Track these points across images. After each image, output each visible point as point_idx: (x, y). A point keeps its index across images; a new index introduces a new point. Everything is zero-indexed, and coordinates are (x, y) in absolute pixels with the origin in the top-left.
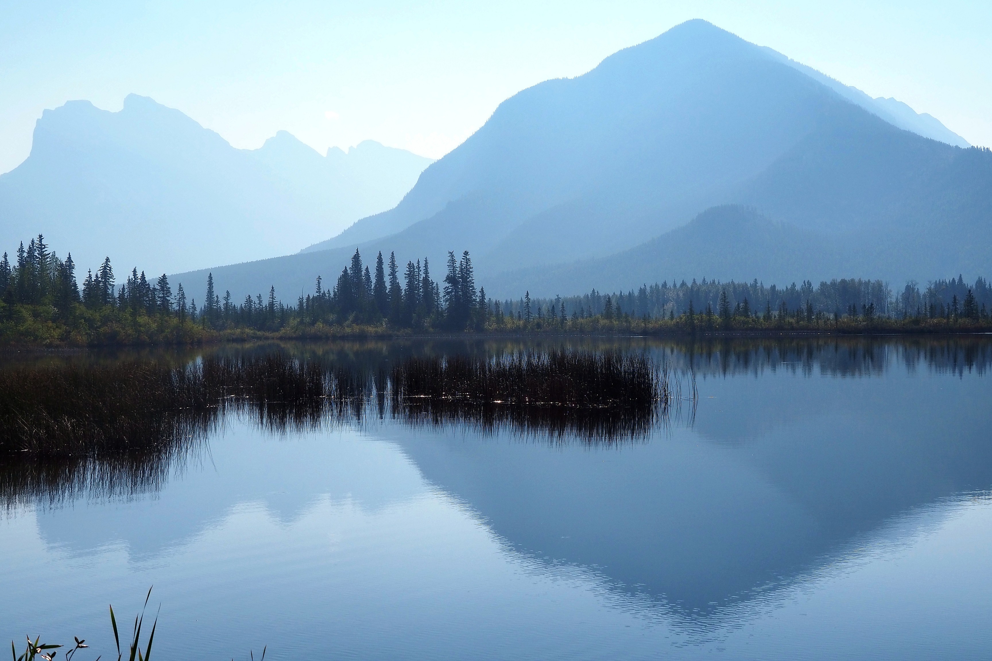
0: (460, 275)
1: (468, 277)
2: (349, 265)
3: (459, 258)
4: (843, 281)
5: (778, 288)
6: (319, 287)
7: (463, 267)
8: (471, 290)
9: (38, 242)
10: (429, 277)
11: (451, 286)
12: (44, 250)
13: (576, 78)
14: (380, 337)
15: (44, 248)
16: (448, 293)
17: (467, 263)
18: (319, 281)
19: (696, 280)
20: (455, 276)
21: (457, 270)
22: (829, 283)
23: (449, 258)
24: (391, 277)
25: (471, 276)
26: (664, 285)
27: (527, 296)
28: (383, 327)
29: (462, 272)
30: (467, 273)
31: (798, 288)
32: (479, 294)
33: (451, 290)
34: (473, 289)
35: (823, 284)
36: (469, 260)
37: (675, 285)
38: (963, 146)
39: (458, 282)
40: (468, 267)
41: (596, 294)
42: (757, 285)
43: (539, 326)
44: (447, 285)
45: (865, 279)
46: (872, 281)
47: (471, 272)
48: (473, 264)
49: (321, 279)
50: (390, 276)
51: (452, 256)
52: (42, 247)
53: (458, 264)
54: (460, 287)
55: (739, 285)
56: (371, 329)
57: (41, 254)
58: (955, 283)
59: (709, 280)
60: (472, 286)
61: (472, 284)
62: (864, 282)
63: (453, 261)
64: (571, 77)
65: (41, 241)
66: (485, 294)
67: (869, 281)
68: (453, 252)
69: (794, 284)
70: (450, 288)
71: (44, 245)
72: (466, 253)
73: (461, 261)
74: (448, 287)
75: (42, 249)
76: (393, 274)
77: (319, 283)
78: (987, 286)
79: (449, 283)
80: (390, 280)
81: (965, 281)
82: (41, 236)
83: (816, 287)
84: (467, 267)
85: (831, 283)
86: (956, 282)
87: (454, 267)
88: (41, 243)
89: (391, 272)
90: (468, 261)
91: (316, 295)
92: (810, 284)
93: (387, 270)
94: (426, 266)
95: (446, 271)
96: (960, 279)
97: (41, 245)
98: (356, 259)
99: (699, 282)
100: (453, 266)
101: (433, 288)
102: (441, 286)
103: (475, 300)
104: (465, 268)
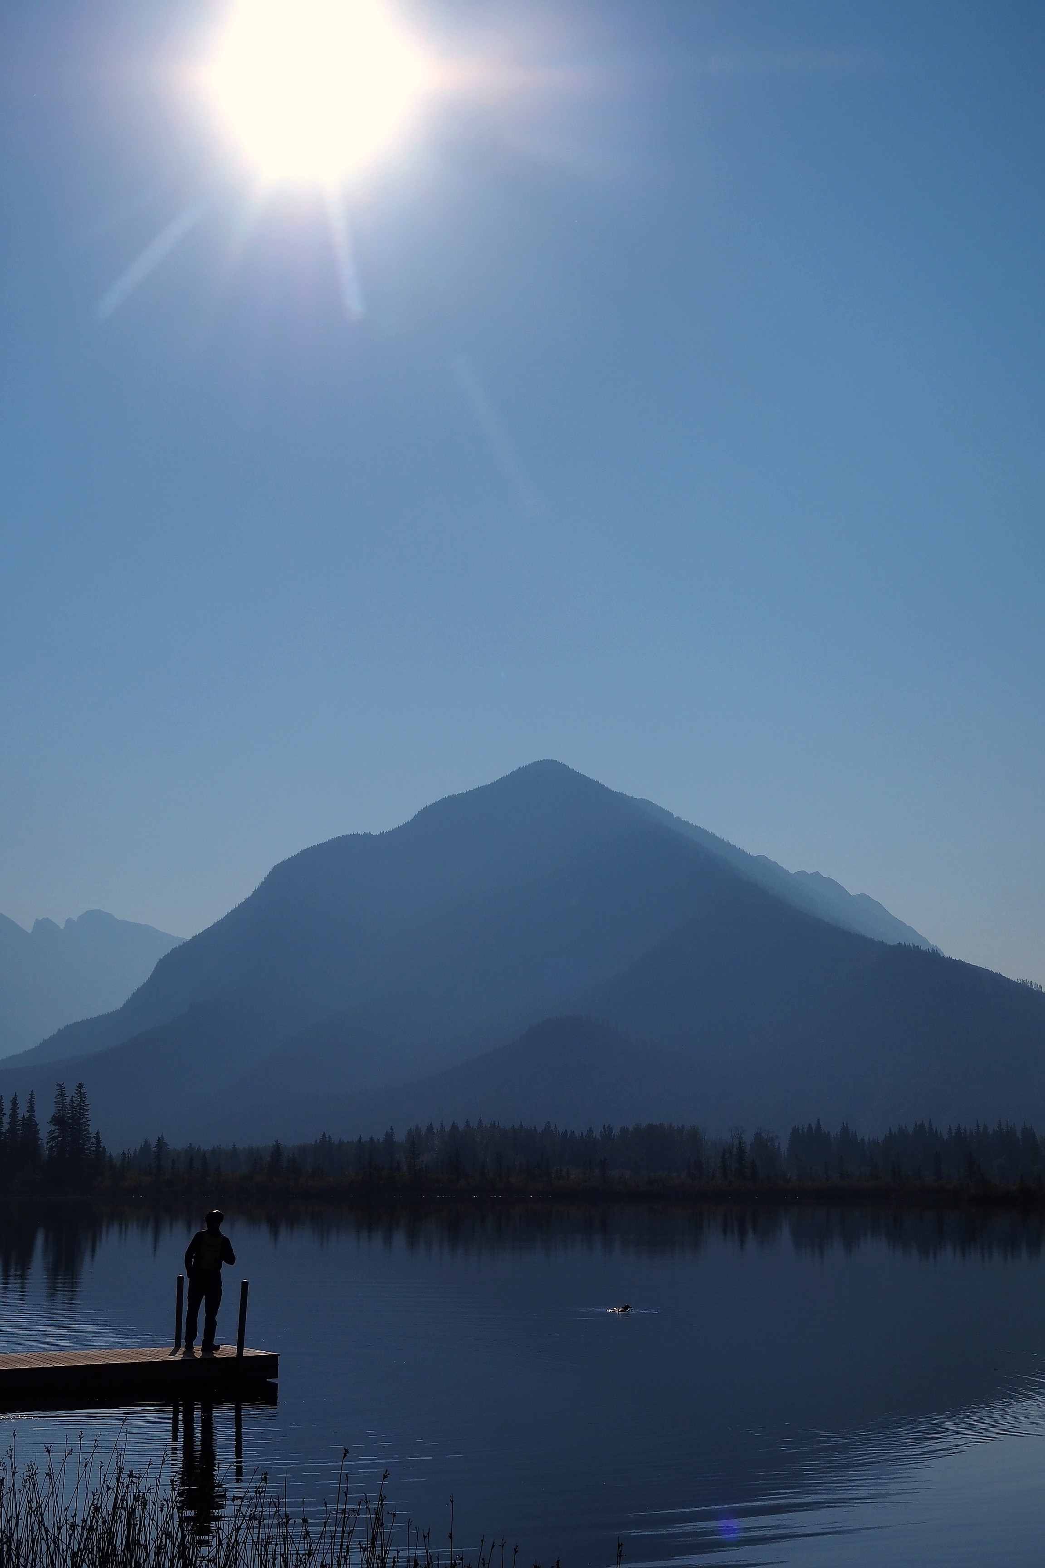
0: (70, 1115)
1: (81, 1117)
3: (71, 1091)
4: (650, 1127)
7: (75, 1105)
8: (85, 1135)
10: (35, 1117)
11: (58, 1129)
13: (382, 834)
16: (53, 1139)
17: (81, 1098)
19: (471, 1122)
20: (63, 1116)
21: (67, 1108)
23: (57, 1092)
25: (85, 1116)
26: (430, 1128)
29: (73, 1112)
30: (79, 1113)
31: (597, 1134)
32: (93, 1140)
33: (57, 1134)
34: (88, 1134)
35: (624, 1131)
36: (85, 1095)
37: (442, 1128)
39: (67, 1124)
40: (83, 1104)
42: (549, 1129)
43: (170, 1184)
44: (53, 1128)
45: (677, 1123)
46: (688, 1126)
47: (87, 1110)
48: (89, 1100)
51: (61, 1090)
53: (68, 1101)
54: (69, 1130)
58: (812, 1130)
60: (86, 1130)
61: (86, 1128)
62: (676, 1128)
63: (62, 1096)
64: (375, 832)
66: (101, 1141)
67: (683, 1126)
68: (63, 1084)
69: (591, 1128)
70: (56, 1132)
72: (80, 1086)
73: (72, 1096)
74: (55, 1130)
79: (54, 1125)
83: (616, 1132)
84: (81, 1105)
85: (635, 1129)
86: (814, 1129)
87: (63, 1104)
90: (82, 1096)
92: (610, 1129)
94: (31, 1102)
95: (53, 1110)
100: (62, 1102)
101: (37, 1132)
102: (45, 1129)
103: (88, 1149)
104: (78, 1105)
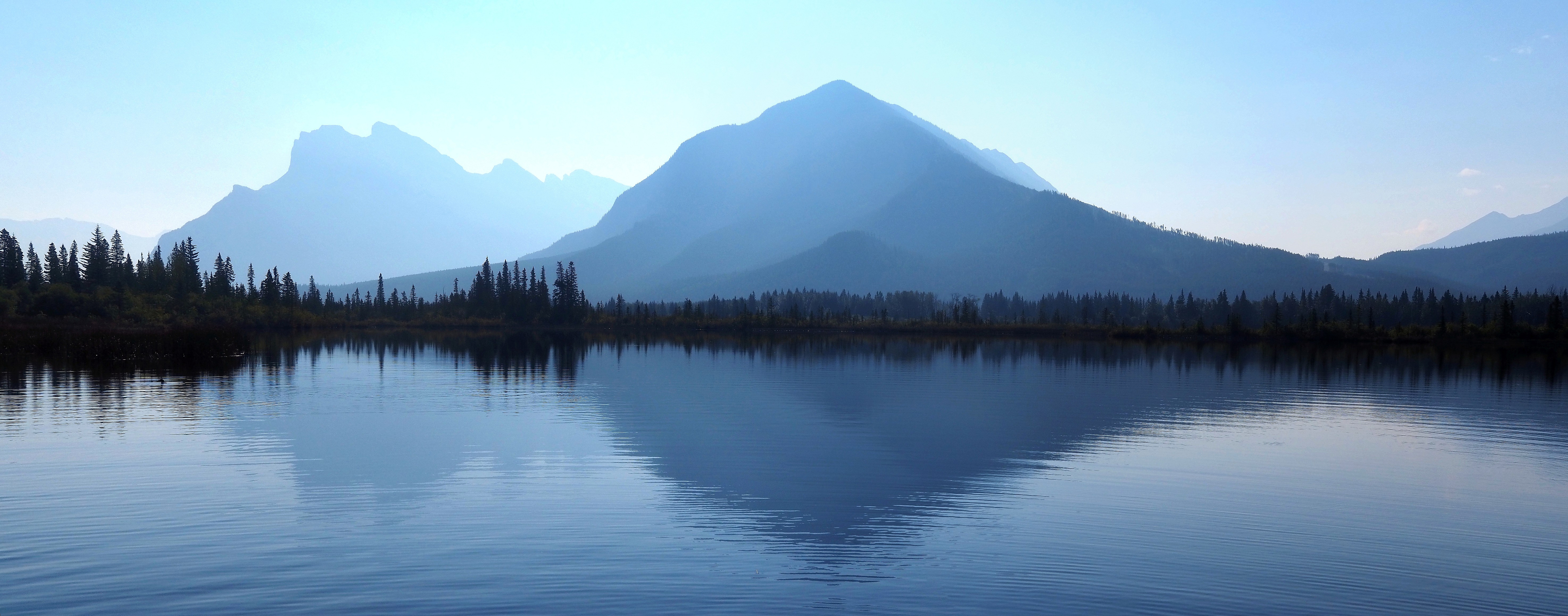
0: (566, 280)
1: (573, 282)
2: (481, 271)
3: (566, 267)
4: (905, 293)
5: (858, 296)
6: (456, 287)
7: (569, 274)
8: (575, 292)
9: (187, 243)
10: (545, 281)
11: (559, 289)
12: (193, 250)
15: (193, 248)
16: (557, 294)
17: (572, 271)
18: (456, 283)
19: (799, 290)
20: (562, 281)
21: (564, 276)
22: (893, 294)
23: (559, 267)
24: (514, 280)
25: (575, 281)
26: (775, 293)
27: (620, 297)
29: (567, 278)
30: (571, 279)
31: (873, 297)
32: (580, 295)
33: (559, 291)
35: (889, 295)
36: (574, 269)
37: (782, 293)
38: (1040, 189)
39: (565, 286)
40: (573, 274)
41: (716, 298)
42: (845, 294)
43: (626, 321)
44: (556, 288)
45: (920, 291)
46: (927, 293)
47: (576, 278)
48: (577, 271)
49: (458, 282)
51: (561, 265)
52: (191, 247)
53: (564, 272)
54: (566, 289)
55: (830, 294)
56: (486, 321)
57: (191, 253)
59: (808, 290)
60: (576, 289)
62: (920, 293)
63: (561, 269)
65: (190, 242)
66: (585, 296)
67: (924, 293)
68: (561, 262)
69: (869, 294)
71: (193, 246)
72: (571, 263)
73: (567, 270)
75: (191, 249)
76: (517, 277)
79: (557, 286)
81: (1005, 295)
82: (190, 239)
86: (998, 295)
87: (562, 274)
88: (190, 244)
90: (572, 269)
91: (452, 293)
93: (512, 273)
94: (543, 273)
95: (556, 277)
97: (191, 245)
98: (487, 266)
99: (801, 290)
101: (547, 290)
102: (551, 288)
103: (577, 300)
104: (571, 275)
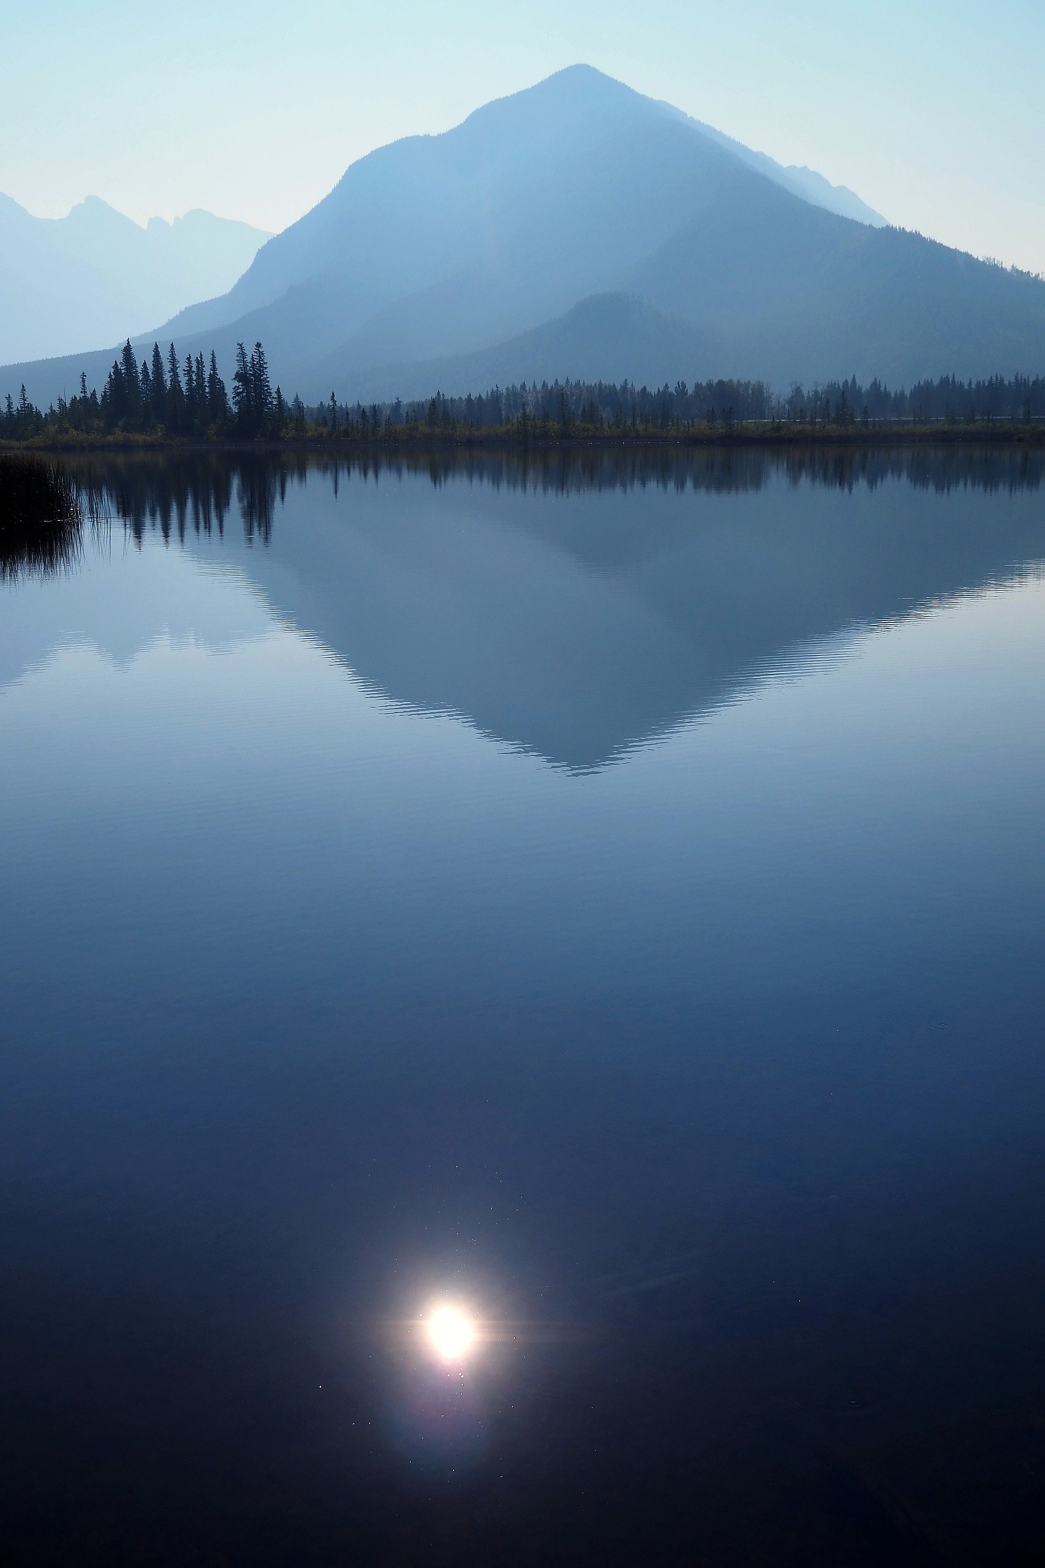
0: (251, 372)
1: (262, 374)
2: (120, 358)
3: (250, 351)
4: (721, 382)
5: (648, 389)
6: (84, 386)
7: (255, 363)
8: (266, 390)
11: (242, 385)
13: (439, 135)
14: (150, 447)
16: (238, 394)
17: (260, 357)
18: (83, 378)
19: (559, 381)
20: (246, 373)
21: (248, 366)
22: (704, 384)
23: (239, 351)
24: (172, 374)
25: (265, 373)
26: (523, 387)
27: (333, 398)
28: (157, 435)
29: (254, 369)
30: (260, 370)
31: (672, 389)
32: (275, 395)
33: (241, 390)
34: (269, 389)
35: (698, 386)
36: (263, 354)
37: (535, 387)
38: (878, 225)
39: (250, 381)
40: (262, 362)
42: (628, 386)
43: (346, 433)
44: (237, 384)
45: (744, 380)
46: (753, 382)
47: (266, 368)
48: (267, 358)
49: (86, 376)
50: (170, 372)
51: (242, 349)
53: (248, 359)
54: (252, 386)
55: (606, 387)
56: (139, 438)
59: (573, 381)
60: (267, 386)
61: (267, 383)
62: (743, 383)
63: (243, 354)
64: (434, 134)
66: (281, 395)
68: (242, 344)
69: (666, 385)
70: (240, 388)
72: (259, 345)
73: (252, 355)
74: (239, 386)
76: (174, 370)
77: (84, 381)
78: (882, 388)
79: (238, 381)
80: (171, 378)
81: (859, 383)
83: (690, 390)
84: (260, 363)
85: (707, 385)
86: (849, 383)
87: (244, 363)
89: (171, 368)
90: (261, 354)
91: (79, 396)
92: (684, 386)
93: (167, 366)
94: (213, 361)
95: (235, 368)
96: (854, 379)
98: (127, 350)
99: (562, 382)
100: (243, 361)
101: (223, 388)
102: (230, 386)
103: (271, 403)
